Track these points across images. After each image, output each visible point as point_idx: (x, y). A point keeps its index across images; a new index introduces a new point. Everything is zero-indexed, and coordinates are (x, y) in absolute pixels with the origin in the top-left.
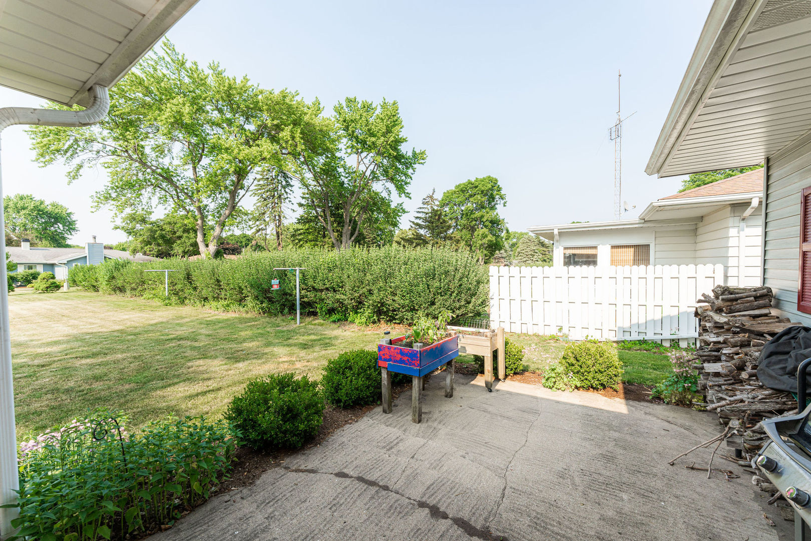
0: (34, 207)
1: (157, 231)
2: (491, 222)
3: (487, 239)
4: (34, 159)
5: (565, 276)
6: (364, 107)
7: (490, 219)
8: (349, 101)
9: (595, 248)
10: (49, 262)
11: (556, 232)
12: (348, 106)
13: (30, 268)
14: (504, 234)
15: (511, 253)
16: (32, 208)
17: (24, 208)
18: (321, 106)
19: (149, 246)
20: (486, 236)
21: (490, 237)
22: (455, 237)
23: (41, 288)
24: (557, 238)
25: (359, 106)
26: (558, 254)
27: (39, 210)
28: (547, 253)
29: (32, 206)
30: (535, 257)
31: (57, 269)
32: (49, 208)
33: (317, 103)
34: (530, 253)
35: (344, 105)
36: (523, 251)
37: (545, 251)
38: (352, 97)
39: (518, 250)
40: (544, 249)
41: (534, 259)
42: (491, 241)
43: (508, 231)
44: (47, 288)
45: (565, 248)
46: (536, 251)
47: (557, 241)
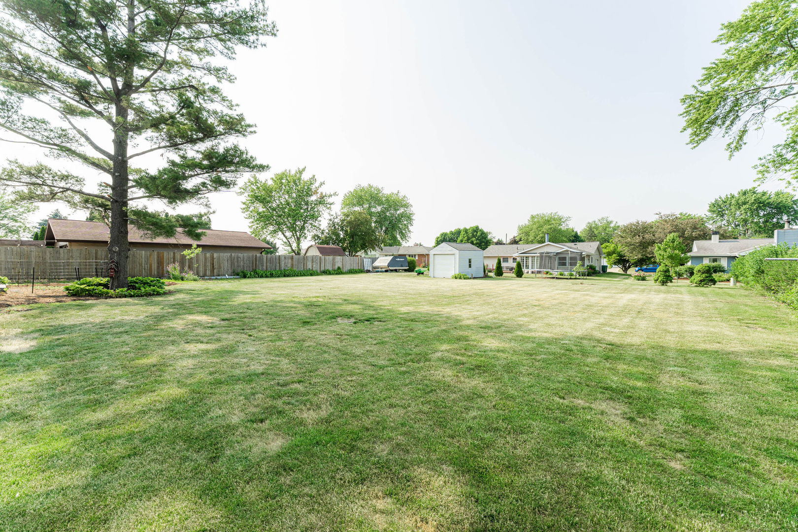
0: (755, 200)
4: (688, 140)
10: (732, 255)
13: (715, 260)
16: (753, 201)
23: (695, 281)
44: (701, 281)
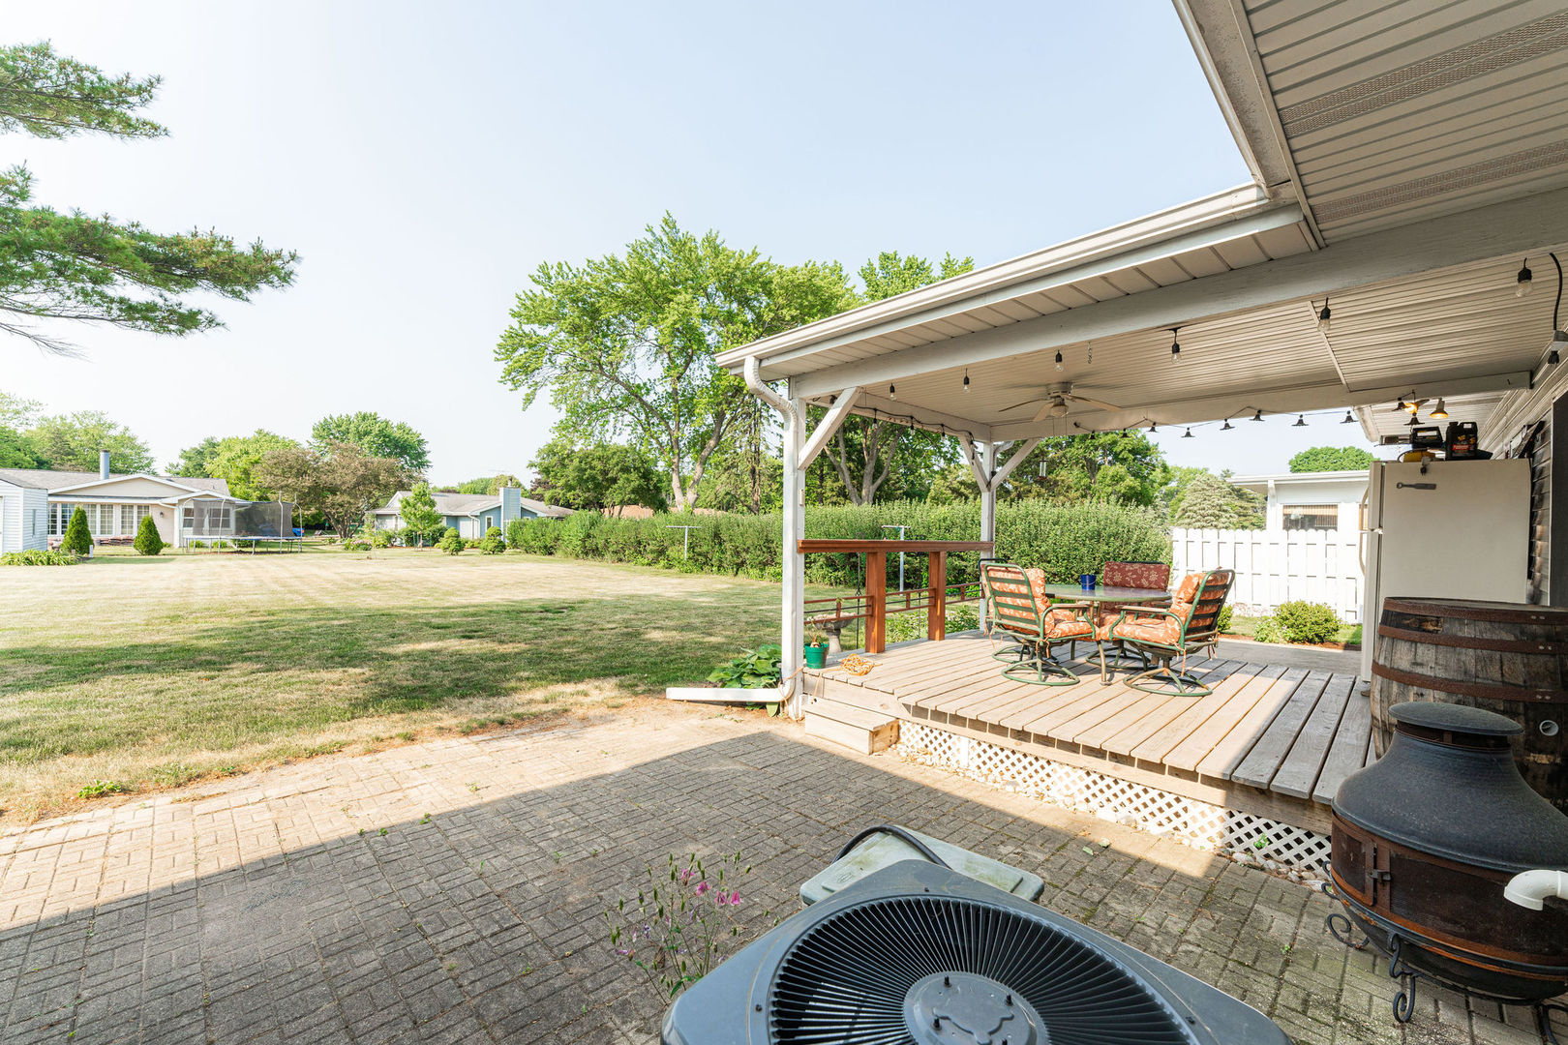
0: (379, 431)
1: (586, 470)
2: (1133, 451)
3: (1123, 484)
5: (1283, 542)
6: (911, 267)
7: (1129, 447)
8: (886, 257)
9: (1335, 506)
10: (454, 514)
11: (1271, 484)
12: (883, 268)
14: (1158, 475)
15: (1165, 511)
17: (366, 433)
18: (844, 274)
19: (573, 492)
20: (1122, 479)
21: (1130, 481)
22: (1063, 481)
24: (1272, 492)
25: (902, 265)
26: (1274, 514)
27: (385, 436)
28: (1250, 512)
29: (376, 431)
30: (1223, 520)
31: (462, 524)
32: (397, 434)
33: (837, 270)
34: (1210, 512)
35: (877, 265)
36: (1195, 508)
37: (1245, 509)
38: (890, 252)
39: (1184, 505)
40: (1244, 504)
41: (1221, 525)
42: (1131, 488)
43: (1165, 469)
45: (1286, 507)
46: (1225, 508)
47: (1273, 496)
